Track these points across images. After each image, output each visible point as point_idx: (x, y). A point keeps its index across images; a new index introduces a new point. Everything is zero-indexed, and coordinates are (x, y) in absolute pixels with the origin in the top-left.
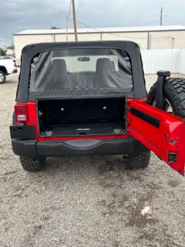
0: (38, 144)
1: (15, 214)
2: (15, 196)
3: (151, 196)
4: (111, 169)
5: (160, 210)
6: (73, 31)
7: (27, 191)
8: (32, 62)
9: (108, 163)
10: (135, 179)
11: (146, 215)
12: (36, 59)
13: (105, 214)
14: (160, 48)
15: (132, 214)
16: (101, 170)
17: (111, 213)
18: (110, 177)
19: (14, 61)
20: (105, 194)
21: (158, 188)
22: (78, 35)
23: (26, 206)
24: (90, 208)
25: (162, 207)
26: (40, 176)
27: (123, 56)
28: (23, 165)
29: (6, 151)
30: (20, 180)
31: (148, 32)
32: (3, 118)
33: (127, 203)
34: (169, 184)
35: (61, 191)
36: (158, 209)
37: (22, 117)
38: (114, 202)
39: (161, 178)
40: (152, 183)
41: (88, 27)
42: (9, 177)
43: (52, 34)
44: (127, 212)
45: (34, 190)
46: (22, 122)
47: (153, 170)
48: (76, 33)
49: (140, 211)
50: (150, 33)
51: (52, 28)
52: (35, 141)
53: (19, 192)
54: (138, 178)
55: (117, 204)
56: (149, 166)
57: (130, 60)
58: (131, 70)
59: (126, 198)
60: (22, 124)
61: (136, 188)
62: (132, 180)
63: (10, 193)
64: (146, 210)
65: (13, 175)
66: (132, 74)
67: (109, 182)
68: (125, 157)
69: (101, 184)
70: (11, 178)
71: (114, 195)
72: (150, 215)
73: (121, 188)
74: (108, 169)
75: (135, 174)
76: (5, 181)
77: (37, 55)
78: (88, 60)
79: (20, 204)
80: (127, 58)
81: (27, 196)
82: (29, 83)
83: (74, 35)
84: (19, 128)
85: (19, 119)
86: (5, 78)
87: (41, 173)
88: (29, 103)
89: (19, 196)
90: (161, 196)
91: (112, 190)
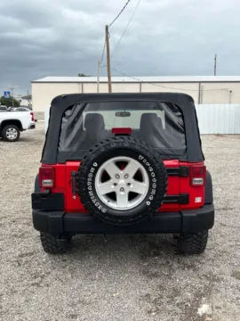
0: (66, 217)
1: (32, 309)
2: (33, 285)
3: (210, 291)
4: (157, 254)
5: (223, 310)
6: (106, 79)
7: (48, 279)
8: (64, 115)
9: (153, 245)
10: (189, 267)
11: (204, 315)
12: (68, 113)
13: (150, 312)
14: (214, 103)
15: (186, 314)
16: (144, 256)
17: (157, 311)
18: (156, 264)
19: (32, 114)
20: (150, 287)
21: (218, 280)
22: (112, 85)
23: (47, 298)
24: (130, 303)
25: (225, 306)
26: (64, 261)
27: (175, 111)
28: (43, 245)
29: (20, 226)
30: (39, 264)
31: (200, 82)
32: (17, 184)
33: (178, 300)
34: (232, 276)
35: (92, 280)
36: (220, 308)
37: (48, 182)
38: (161, 297)
39: (222, 267)
40: (210, 273)
41: (124, 75)
42: (24, 259)
43: (79, 83)
44: (178, 310)
45: (57, 278)
46: (47, 188)
47: (211, 256)
48: (110, 83)
49: (197, 310)
50: (202, 84)
51: (80, 76)
52: (62, 213)
53: (38, 280)
54: (192, 266)
55: (165, 300)
56: (206, 251)
57: (182, 117)
58: (184, 128)
59: (177, 292)
60: (47, 191)
61: (190, 279)
62: (184, 269)
63: (25, 281)
64: (204, 309)
65: (29, 258)
66: (185, 133)
67: (154, 270)
68: (175, 238)
69: (144, 273)
70: (26, 262)
71: (161, 287)
72: (210, 316)
73: (170, 278)
74: (152, 253)
75: (188, 260)
76: (19, 265)
77: (70, 108)
78: (128, 115)
79: (39, 295)
80: (179, 114)
81: (48, 285)
82: (59, 141)
83: (107, 85)
84: (44, 196)
85: (44, 185)
86: (19, 134)
87: (65, 257)
88: (58, 165)
89: (38, 285)
90: (223, 290)
91: (159, 281)
